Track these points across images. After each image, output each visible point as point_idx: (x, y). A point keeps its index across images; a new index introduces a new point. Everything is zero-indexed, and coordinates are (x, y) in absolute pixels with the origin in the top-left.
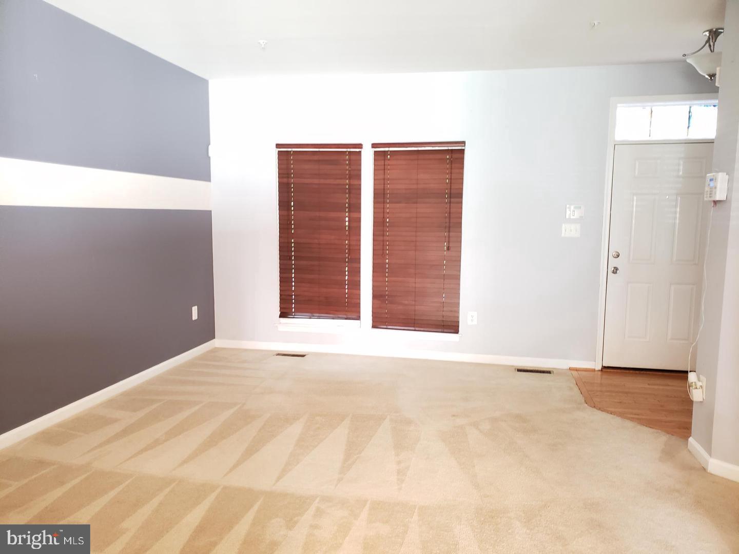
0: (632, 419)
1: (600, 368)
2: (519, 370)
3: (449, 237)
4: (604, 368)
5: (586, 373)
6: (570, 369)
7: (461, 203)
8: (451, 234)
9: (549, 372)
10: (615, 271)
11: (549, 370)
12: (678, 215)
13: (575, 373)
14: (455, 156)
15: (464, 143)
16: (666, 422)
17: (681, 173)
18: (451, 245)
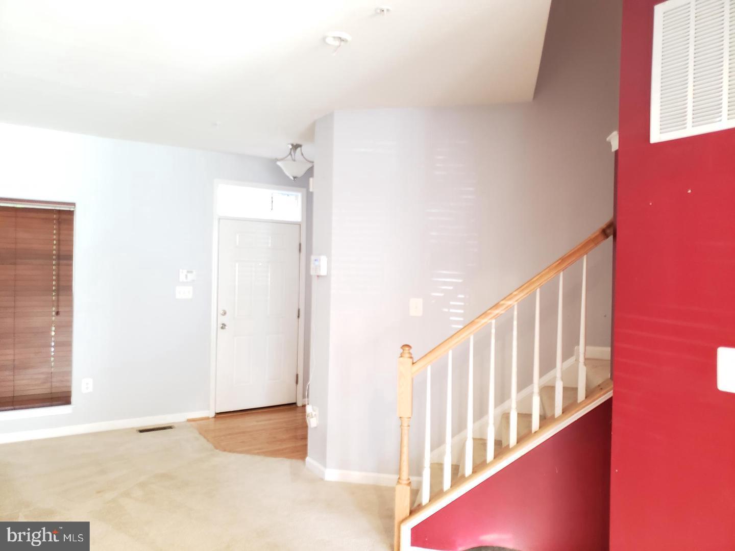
0: (258, 454)
1: (213, 415)
2: (141, 431)
3: (58, 301)
4: (217, 414)
5: (203, 421)
6: (189, 421)
7: (71, 265)
8: (61, 298)
9: (170, 427)
10: (223, 326)
11: (171, 425)
12: (269, 279)
13: (193, 423)
14: (64, 216)
15: (74, 204)
16: (282, 450)
17: (270, 245)
18: (61, 310)
